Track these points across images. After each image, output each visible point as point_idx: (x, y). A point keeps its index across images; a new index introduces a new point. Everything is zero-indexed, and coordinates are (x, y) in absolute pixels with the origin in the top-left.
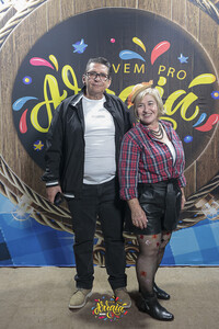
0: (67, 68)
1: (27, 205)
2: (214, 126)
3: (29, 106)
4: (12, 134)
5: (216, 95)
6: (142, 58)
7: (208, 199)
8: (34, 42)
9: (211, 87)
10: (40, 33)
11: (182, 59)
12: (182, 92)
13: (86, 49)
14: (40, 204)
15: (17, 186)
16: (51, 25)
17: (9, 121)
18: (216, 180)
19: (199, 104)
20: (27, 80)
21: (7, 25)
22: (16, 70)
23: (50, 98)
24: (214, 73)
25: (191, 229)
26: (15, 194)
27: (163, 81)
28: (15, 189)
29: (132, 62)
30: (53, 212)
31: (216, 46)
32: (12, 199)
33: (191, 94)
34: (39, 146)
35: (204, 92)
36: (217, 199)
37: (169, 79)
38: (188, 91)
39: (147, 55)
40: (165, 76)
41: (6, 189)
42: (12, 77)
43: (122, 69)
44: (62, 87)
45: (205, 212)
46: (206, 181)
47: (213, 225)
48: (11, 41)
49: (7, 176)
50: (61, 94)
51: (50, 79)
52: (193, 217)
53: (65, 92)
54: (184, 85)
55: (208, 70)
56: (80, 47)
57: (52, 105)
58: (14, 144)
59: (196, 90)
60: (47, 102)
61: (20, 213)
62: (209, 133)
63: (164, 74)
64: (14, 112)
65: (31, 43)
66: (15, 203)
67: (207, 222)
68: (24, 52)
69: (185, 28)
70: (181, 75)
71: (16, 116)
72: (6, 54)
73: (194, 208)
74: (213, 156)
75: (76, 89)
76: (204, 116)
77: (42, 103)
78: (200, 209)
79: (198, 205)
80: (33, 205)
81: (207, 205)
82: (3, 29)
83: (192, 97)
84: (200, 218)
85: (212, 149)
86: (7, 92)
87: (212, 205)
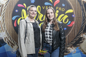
1: (16, 48)
4: (12, 27)
5: (73, 16)
7: (71, 47)
11: (63, 5)
12: (63, 15)
13: (35, 2)
15: (13, 42)
17: (11, 23)
18: (74, 41)
19: (68, 18)
22: (13, 8)
23: (24, 16)
24: (73, 9)
25: (66, 56)
27: (57, 11)
29: (48, 6)
31: (73, 1)
33: (66, 15)
36: (74, 47)
37: (59, 11)
39: (53, 4)
40: (58, 10)
41: (10, 43)
42: (12, 10)
43: (45, 8)
45: (70, 51)
46: (70, 42)
47: (73, 55)
49: (10, 40)
50: (27, 15)
52: (67, 52)
54: (64, 13)
59: (68, 14)
60: (23, 17)
61: (14, 51)
63: (58, 9)
64: (12, 20)
66: (12, 48)
67: (71, 54)
70: (63, 10)
72: (10, 3)
73: (67, 50)
74: (72, 34)
76: (70, 22)
78: (69, 50)
79: (68, 49)
81: (71, 49)
84: (69, 53)
85: (73, 32)
86: (11, 14)
87: (72, 49)
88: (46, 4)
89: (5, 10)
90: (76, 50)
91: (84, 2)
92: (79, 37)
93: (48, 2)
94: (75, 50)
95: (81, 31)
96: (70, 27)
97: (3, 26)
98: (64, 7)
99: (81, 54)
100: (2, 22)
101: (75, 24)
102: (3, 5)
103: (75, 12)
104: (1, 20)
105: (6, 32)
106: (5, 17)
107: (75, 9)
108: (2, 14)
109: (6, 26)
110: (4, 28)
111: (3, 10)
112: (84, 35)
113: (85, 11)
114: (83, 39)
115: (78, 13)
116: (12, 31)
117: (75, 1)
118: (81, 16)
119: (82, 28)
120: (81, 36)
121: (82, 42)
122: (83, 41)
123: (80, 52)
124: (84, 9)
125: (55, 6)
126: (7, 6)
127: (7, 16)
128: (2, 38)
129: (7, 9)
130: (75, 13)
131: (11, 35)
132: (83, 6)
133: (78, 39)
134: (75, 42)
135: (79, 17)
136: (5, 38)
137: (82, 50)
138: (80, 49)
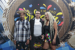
2: (62, 24)
5: (63, 17)
8: (20, 5)
10: (21, 3)
11: (55, 9)
16: (24, 1)
17: (14, 23)
19: (59, 19)
21: (13, 1)
24: (62, 12)
25: (57, 49)
29: (43, 9)
31: (62, 6)
35: (60, 17)
36: (63, 42)
38: (56, 16)
39: (46, 8)
41: (12, 40)
42: (14, 13)
46: (61, 38)
47: (62, 48)
48: (14, 4)
49: (13, 37)
50: (26, 17)
52: (58, 46)
53: (27, 16)
55: (61, 12)
56: (31, 6)
59: (58, 16)
62: (61, 26)
64: (15, 21)
65: (19, 5)
67: (61, 47)
68: (17, 7)
69: (55, 2)
70: (54, 13)
72: (13, 8)
74: (62, 32)
75: (30, 16)
76: (60, 22)
82: (12, 2)
83: (57, 18)
84: (60, 46)
85: (62, 30)
87: (62, 43)
88: (41, 8)
89: (8, 13)
90: (65, 45)
91: (70, 6)
92: (67, 34)
93: (43, 7)
95: (69, 29)
96: (60, 26)
97: (7, 26)
98: (55, 10)
99: (69, 47)
100: (6, 23)
101: (64, 24)
102: (7, 9)
103: (64, 14)
104: (6, 21)
105: (10, 31)
106: (9, 18)
107: (64, 12)
108: (6, 16)
109: (10, 25)
110: (8, 28)
111: (7, 13)
112: (71, 32)
113: (71, 13)
114: (70, 36)
115: (66, 15)
117: (64, 6)
118: (68, 17)
119: (69, 27)
120: (69, 33)
121: (69, 38)
122: (70, 37)
123: (68, 46)
124: (71, 12)
125: (49, 9)
126: (11, 10)
127: (11, 18)
128: (6, 35)
129: (10, 12)
132: (70, 10)
133: (66, 36)
134: (64, 38)
136: (9, 36)
137: (70, 44)
138: (68, 44)
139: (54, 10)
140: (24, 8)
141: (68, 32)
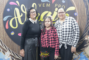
0: (22, 5)
1: (9, 55)
3: (9, 19)
4: (3, 29)
5: (76, 14)
6: (49, 2)
9: (74, 11)
14: (13, 55)
15: (5, 48)
17: (2, 25)
20: (8, 10)
23: (17, 16)
26: (4, 51)
28: (4, 49)
30: (18, 58)
32: (3, 53)
34: (13, 33)
36: (78, 52)
41: (1, 49)
42: (3, 9)
44: (21, 12)
49: (1, 45)
50: (21, 15)
51: (17, 10)
53: (22, 14)
57: (17, 19)
58: (4, 33)
60: (16, 18)
61: (6, 58)
63: (57, 7)
66: (4, 55)
71: (5, 23)
75: (26, 13)
77: (14, 18)
80: (11, 55)
81: (74, 54)
86: (1, 14)
87: (76, 54)
92: (83, 40)
94: (79, 56)
95: (86, 32)
103: (78, 9)
107: (78, 6)
114: (88, 42)
115: (81, 10)
116: (4, 35)
118: (84, 14)
120: (86, 39)
121: (87, 46)
122: (88, 44)
123: (85, 58)
130: (78, 11)
131: (2, 39)
132: (87, 2)
135: (83, 15)
137: (87, 55)
138: (85, 55)
139: (62, 4)
140: (17, 2)
141: (84, 37)
